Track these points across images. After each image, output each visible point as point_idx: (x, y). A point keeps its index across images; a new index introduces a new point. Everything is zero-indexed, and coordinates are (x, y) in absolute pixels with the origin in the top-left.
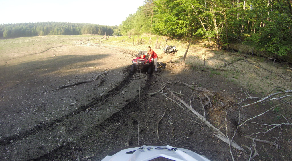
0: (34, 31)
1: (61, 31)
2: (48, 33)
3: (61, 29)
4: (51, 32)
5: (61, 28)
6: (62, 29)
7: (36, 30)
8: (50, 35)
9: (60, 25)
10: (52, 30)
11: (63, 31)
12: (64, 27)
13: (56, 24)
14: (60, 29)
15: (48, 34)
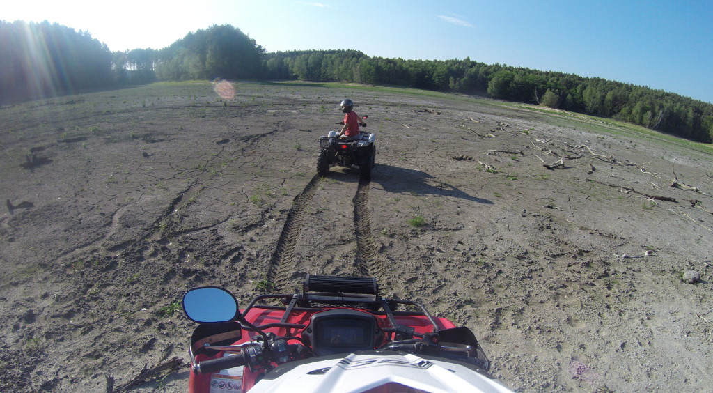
0: (573, 98)
1: (654, 115)
2: (615, 113)
3: (656, 110)
4: (624, 111)
5: (657, 107)
6: (659, 110)
7: (582, 96)
8: (617, 119)
9: (657, 97)
10: (627, 108)
11: (660, 115)
12: (667, 105)
13: (644, 92)
14: (652, 109)
15: (613, 116)
